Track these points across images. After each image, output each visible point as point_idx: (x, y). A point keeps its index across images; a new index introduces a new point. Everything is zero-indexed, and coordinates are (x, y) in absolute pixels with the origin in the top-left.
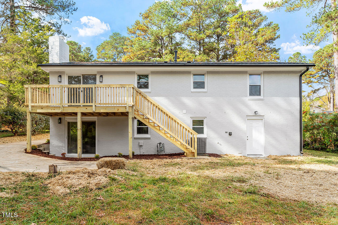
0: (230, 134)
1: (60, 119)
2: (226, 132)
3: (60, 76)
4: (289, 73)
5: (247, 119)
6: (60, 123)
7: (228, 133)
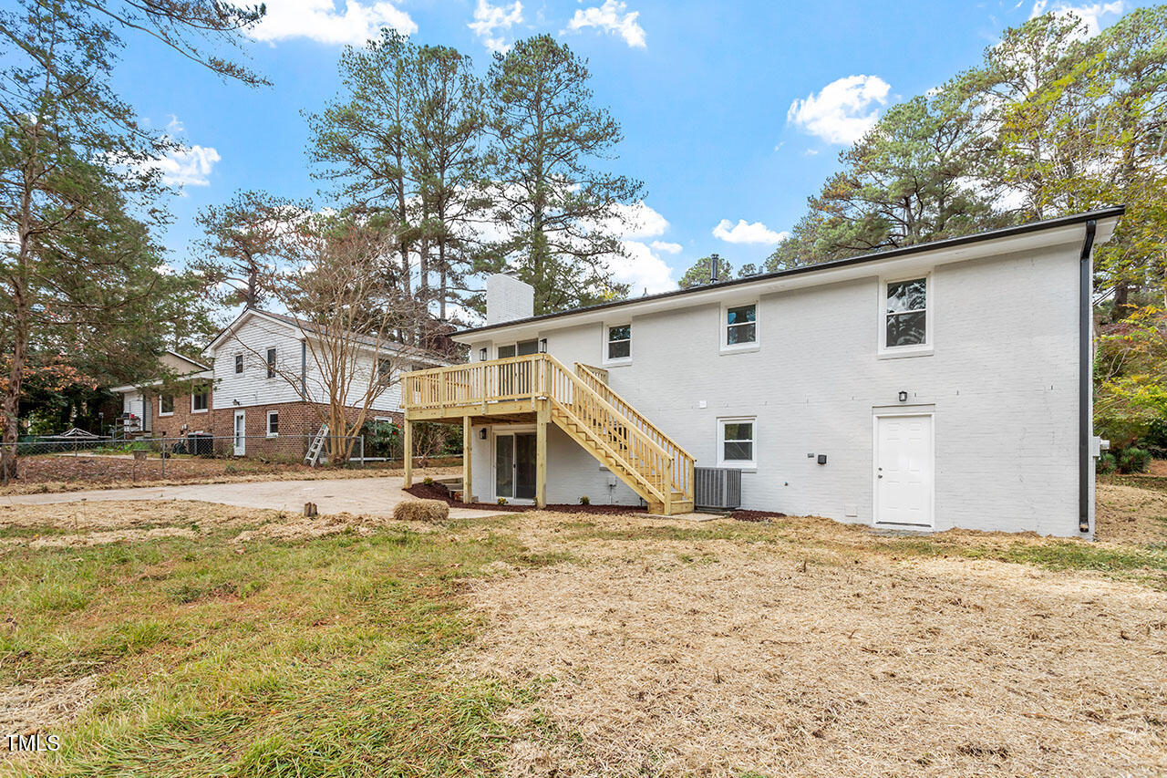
0: (822, 461)
1: (484, 431)
2: (811, 456)
3: (485, 350)
4: (1033, 256)
5: (879, 418)
6: (484, 438)
7: (816, 457)
